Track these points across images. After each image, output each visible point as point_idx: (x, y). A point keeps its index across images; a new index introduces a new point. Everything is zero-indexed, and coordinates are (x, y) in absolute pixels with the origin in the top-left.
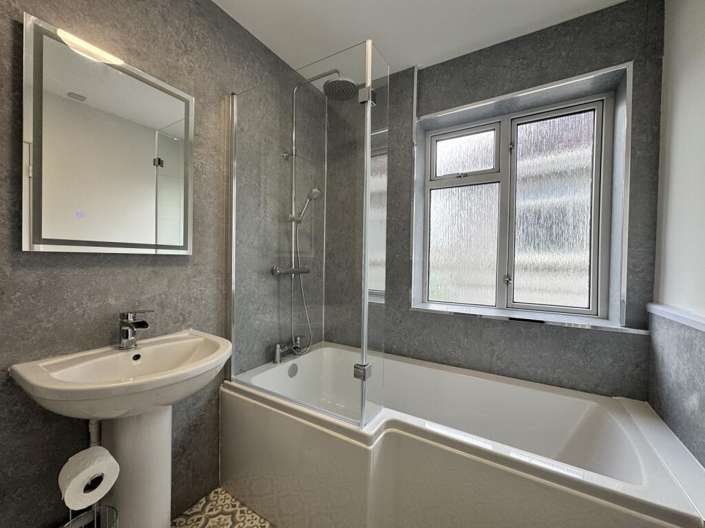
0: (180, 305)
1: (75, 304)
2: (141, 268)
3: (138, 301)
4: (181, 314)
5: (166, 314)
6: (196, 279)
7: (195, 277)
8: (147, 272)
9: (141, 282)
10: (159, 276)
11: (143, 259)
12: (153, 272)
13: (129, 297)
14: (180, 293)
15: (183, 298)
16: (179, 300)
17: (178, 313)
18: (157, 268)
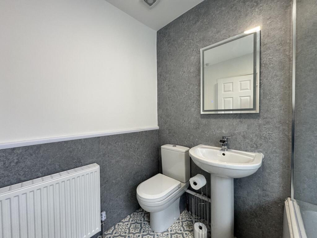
0: (255, 139)
1: (213, 131)
2: (234, 119)
3: (233, 133)
4: (254, 143)
5: (246, 141)
6: (265, 126)
7: (264, 125)
8: (237, 121)
9: (234, 125)
10: (242, 123)
11: (235, 115)
12: (240, 121)
13: (230, 131)
14: (255, 133)
15: (256, 135)
16: (254, 136)
17: (253, 143)
18: (241, 120)
